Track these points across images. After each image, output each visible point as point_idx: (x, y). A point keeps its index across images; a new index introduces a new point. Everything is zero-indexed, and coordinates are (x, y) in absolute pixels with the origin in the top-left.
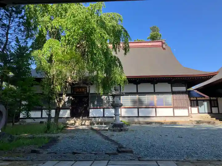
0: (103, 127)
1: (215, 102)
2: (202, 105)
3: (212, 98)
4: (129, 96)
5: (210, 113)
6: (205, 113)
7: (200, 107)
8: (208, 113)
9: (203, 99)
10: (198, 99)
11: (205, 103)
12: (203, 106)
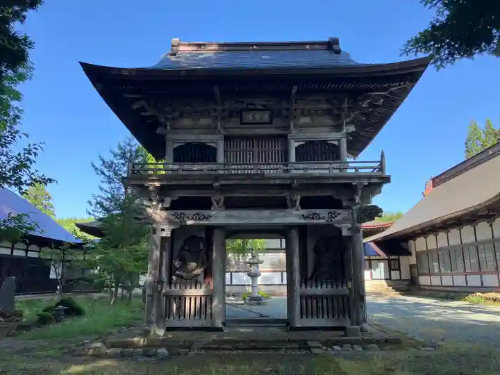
0: (231, 300)
1: (396, 262)
2: (377, 267)
3: (391, 258)
4: (269, 254)
5: (389, 279)
6: (381, 279)
7: (375, 270)
8: (385, 279)
9: (378, 257)
10: (372, 258)
11: (382, 265)
12: (379, 269)
